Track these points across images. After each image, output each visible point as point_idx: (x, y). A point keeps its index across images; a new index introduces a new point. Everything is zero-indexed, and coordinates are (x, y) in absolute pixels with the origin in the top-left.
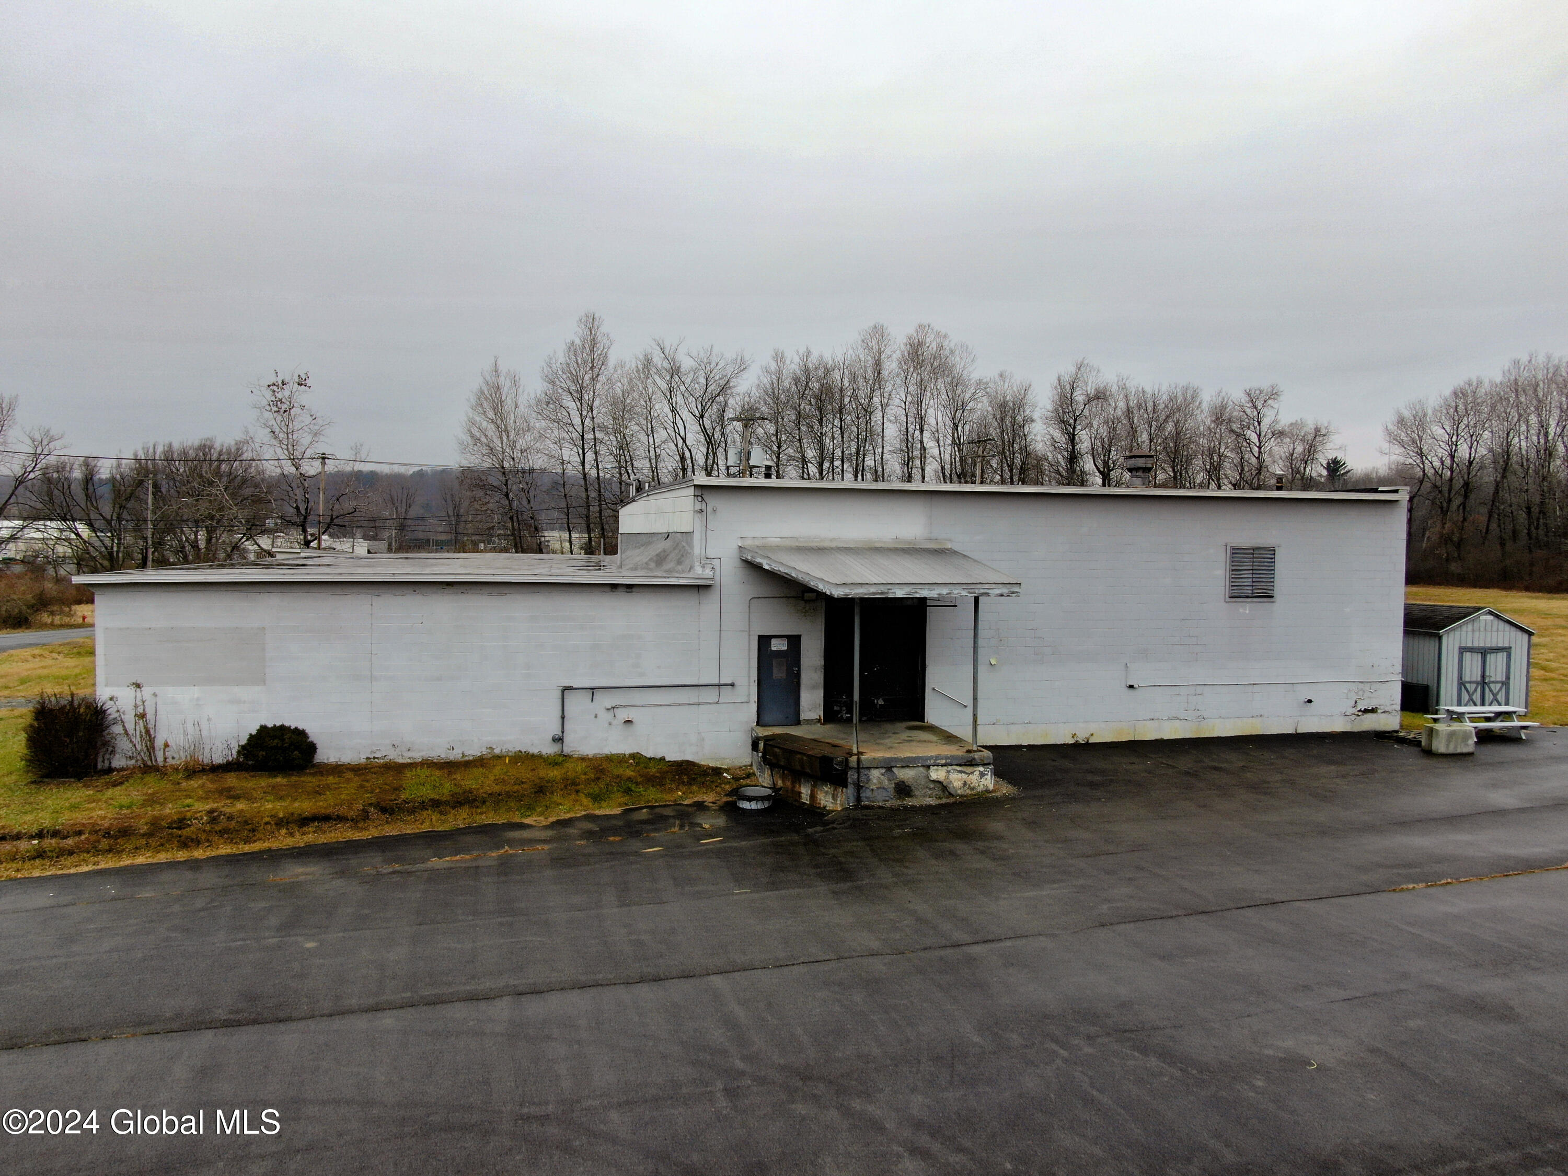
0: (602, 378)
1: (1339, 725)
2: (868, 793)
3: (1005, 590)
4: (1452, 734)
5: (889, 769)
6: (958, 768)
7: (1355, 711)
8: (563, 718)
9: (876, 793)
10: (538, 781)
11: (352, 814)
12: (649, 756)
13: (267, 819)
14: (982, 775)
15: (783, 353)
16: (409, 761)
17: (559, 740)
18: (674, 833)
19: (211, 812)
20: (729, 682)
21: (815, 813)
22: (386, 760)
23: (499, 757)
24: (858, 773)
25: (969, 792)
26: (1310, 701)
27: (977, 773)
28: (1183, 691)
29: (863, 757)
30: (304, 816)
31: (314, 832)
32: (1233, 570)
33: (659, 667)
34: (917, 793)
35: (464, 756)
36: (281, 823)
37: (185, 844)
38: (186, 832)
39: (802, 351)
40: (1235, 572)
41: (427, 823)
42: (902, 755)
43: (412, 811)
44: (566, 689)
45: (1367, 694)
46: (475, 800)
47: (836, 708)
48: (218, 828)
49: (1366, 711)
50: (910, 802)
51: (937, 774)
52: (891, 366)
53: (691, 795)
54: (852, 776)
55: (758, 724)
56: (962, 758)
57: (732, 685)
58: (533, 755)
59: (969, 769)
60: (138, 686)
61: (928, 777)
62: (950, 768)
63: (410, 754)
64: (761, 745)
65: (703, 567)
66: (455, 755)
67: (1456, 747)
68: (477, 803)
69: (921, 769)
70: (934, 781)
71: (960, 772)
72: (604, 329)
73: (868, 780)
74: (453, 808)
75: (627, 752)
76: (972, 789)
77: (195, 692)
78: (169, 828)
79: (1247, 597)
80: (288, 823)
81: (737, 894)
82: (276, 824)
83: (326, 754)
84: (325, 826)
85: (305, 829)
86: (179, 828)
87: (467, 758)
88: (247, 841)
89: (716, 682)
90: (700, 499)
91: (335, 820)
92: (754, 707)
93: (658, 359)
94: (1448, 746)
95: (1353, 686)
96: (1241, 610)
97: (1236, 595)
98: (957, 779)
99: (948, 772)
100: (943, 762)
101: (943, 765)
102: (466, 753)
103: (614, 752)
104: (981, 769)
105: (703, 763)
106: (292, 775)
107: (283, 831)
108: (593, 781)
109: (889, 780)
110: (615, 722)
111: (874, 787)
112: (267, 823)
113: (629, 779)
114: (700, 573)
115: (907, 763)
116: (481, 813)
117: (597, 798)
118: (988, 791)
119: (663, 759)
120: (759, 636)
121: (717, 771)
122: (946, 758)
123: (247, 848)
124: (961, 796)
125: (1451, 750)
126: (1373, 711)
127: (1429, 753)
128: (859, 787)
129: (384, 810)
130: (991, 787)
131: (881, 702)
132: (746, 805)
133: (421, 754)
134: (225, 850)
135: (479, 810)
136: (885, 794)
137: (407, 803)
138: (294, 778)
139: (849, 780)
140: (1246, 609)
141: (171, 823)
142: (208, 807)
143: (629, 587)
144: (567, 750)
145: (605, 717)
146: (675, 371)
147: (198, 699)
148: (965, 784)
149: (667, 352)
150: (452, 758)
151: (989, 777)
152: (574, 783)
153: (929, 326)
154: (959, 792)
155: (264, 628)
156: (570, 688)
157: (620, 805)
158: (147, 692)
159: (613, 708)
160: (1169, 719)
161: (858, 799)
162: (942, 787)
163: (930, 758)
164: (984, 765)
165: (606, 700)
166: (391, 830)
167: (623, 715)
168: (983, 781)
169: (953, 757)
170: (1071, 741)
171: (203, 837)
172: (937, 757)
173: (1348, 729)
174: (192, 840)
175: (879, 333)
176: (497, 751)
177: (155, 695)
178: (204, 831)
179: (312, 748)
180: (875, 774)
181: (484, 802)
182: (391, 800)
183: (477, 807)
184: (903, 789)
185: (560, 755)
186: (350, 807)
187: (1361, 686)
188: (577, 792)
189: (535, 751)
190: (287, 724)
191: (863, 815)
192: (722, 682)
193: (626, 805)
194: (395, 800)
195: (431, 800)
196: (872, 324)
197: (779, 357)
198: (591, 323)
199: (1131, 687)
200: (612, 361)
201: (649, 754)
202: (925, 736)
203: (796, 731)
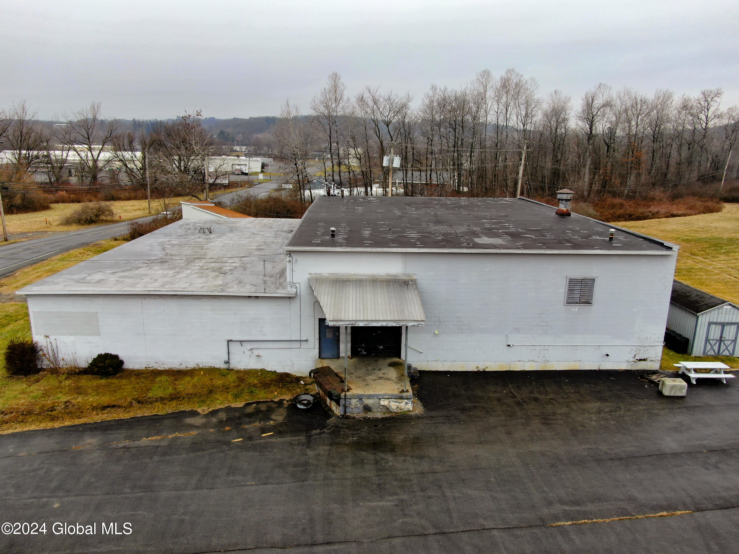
1: (623, 366)
2: (350, 410)
3: (416, 324)
4: (673, 387)
5: (361, 399)
6: (395, 400)
7: (634, 360)
8: (229, 353)
9: (353, 410)
10: (211, 387)
11: (125, 404)
12: (269, 370)
13: (88, 407)
14: (406, 403)
15: (436, 86)
16: (163, 369)
17: (227, 362)
18: (256, 426)
19: (66, 402)
20: (305, 339)
22: (154, 368)
23: (201, 369)
24: (345, 400)
25: (400, 411)
26: (607, 355)
27: (404, 403)
28: (537, 348)
29: (348, 393)
30: (104, 405)
31: (108, 413)
32: (569, 290)
33: (272, 332)
34: (374, 410)
35: (186, 368)
36: (94, 408)
37: (53, 419)
38: (54, 413)
39: (443, 88)
40: (571, 290)
41: (156, 410)
42: (367, 393)
43: (151, 403)
44: (229, 341)
45: (642, 352)
46: (180, 397)
47: (359, 350)
48: (67, 411)
49: (640, 360)
50: (370, 415)
51: (384, 402)
52: (490, 93)
53: (279, 395)
54: (342, 402)
55: (319, 357)
56: (397, 395)
57: (306, 341)
58: (216, 368)
59: (400, 401)
60: (47, 337)
61: (379, 403)
62: (390, 400)
63: (163, 366)
64: (312, 375)
65: (291, 287)
66: (183, 367)
67: (675, 392)
68: (181, 399)
69: (377, 400)
70: (382, 405)
71: (396, 402)
72: (342, 81)
73: (350, 404)
74: (170, 401)
75: (259, 368)
76: (402, 410)
77: (72, 338)
78: (48, 411)
79: (577, 303)
80: (97, 409)
81: (248, 485)
82: (92, 409)
83: (129, 365)
84: (113, 410)
85: (104, 411)
86: (51, 411)
87: (187, 369)
88: (79, 418)
89: (299, 339)
90: (289, 255)
91: (117, 407)
92: (317, 350)
93: (367, 96)
94: (670, 392)
95: (635, 348)
96: (573, 309)
97: (570, 301)
98: (394, 405)
99: (389, 402)
100: (387, 397)
101: (387, 399)
102: (187, 366)
103: (253, 368)
104: (406, 401)
105: (294, 374)
106: (108, 378)
107: (95, 413)
108: (236, 387)
109: (360, 404)
110: (252, 355)
111: (353, 407)
112: (88, 409)
113: (255, 385)
114: (291, 291)
115: (369, 397)
116: (182, 404)
117: (236, 397)
118: (409, 411)
119: (275, 372)
120: (319, 319)
121: (298, 379)
122: (389, 395)
123: (77, 422)
124: (396, 413)
125: (672, 394)
126: (644, 360)
127: (660, 393)
128: (345, 407)
129: (139, 402)
130: (411, 409)
131: (381, 347)
132: (299, 406)
133: (168, 366)
134: (67, 423)
135: (181, 403)
136: (358, 410)
137: (150, 399)
138: (110, 380)
139: (341, 404)
140: (575, 309)
141: (49, 408)
142: (65, 400)
143: (257, 297)
144: (232, 366)
145: (248, 353)
146: (375, 102)
147: (73, 341)
148: (398, 407)
149: (372, 92)
150: (181, 368)
151: (410, 405)
152: (227, 388)
153: (513, 70)
154: (395, 411)
155: (97, 312)
156: (231, 341)
157: (245, 400)
158: (52, 338)
159: (251, 349)
160: (529, 361)
161: (345, 412)
162: (387, 408)
163: (381, 395)
164: (407, 399)
165: (249, 346)
167: (256, 352)
168: (407, 406)
169: (392, 395)
170: (476, 370)
171: (60, 415)
172: (384, 395)
173: (629, 368)
174: (56, 417)
175: (486, 74)
176: (201, 366)
177: (55, 339)
178: (61, 413)
179: (122, 362)
180: (354, 401)
181: (184, 398)
182: (143, 397)
183: (181, 401)
184: (367, 409)
185: (227, 369)
186: (125, 400)
187: (638, 348)
188: (228, 392)
189: (217, 366)
190: (110, 352)
191: (343, 424)
192: (302, 339)
193: (248, 400)
194: (145, 397)
195: (160, 397)
196: (483, 70)
197: (434, 88)
198: (335, 77)
199: (509, 345)
200: (345, 98)
201: (269, 369)
202: (392, 373)
203: (334, 365)
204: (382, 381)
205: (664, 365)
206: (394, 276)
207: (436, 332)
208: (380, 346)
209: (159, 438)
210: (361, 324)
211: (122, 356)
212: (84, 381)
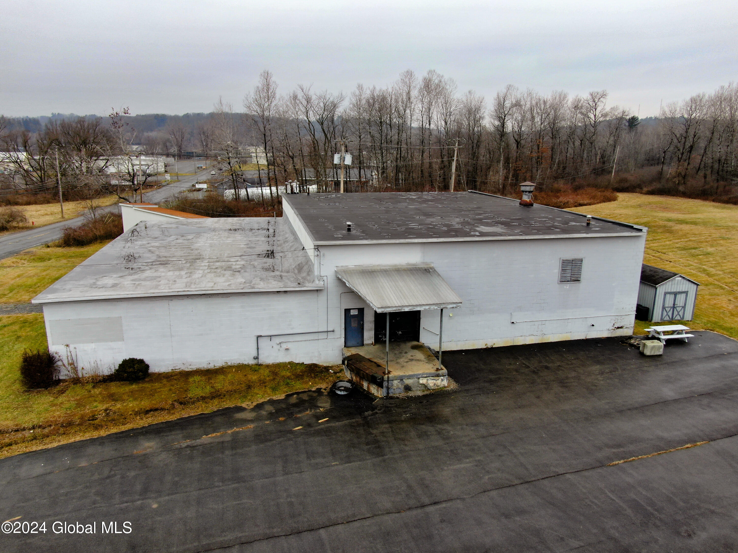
0: (273, 104)
1: (605, 334)
2: (392, 391)
3: (454, 306)
4: (653, 347)
5: (402, 380)
6: (432, 378)
7: (613, 328)
8: (258, 349)
9: (395, 390)
10: (248, 382)
11: (167, 407)
12: (297, 362)
13: (131, 413)
14: (442, 380)
15: (362, 85)
16: (191, 370)
17: (256, 358)
18: (308, 414)
19: (106, 410)
20: (332, 330)
21: (369, 397)
22: (181, 370)
23: (231, 367)
24: (388, 382)
25: (436, 387)
26: (593, 325)
27: (440, 380)
28: (536, 323)
29: (390, 375)
30: (146, 410)
31: (152, 417)
32: (562, 270)
33: (300, 325)
34: (414, 389)
35: (215, 366)
36: (137, 413)
37: (97, 428)
38: (96, 422)
39: (371, 87)
40: (564, 270)
41: (200, 409)
42: (407, 374)
43: (193, 403)
44: (258, 337)
45: (619, 321)
46: (220, 395)
47: (380, 336)
48: (109, 419)
49: (618, 328)
50: (411, 394)
51: (423, 381)
52: (415, 93)
53: (315, 385)
54: (385, 384)
55: (345, 346)
56: (434, 374)
57: (333, 331)
58: (245, 365)
59: (437, 378)
60: (67, 346)
61: (419, 382)
62: (428, 378)
63: (191, 367)
64: (346, 362)
65: (319, 280)
66: (211, 366)
67: (654, 352)
68: (222, 397)
69: (416, 379)
70: (421, 384)
71: (433, 380)
72: (273, 79)
73: (392, 385)
74: (211, 399)
75: (287, 361)
76: (438, 386)
77: (93, 345)
78: (89, 420)
79: (568, 281)
80: (140, 413)
81: (333, 466)
82: (135, 414)
83: (154, 369)
84: (156, 413)
85: (148, 415)
86: (93, 420)
87: (216, 367)
88: (124, 424)
89: (326, 330)
90: (317, 250)
91: (160, 410)
92: (343, 340)
93: (300, 95)
94: (651, 352)
95: (613, 318)
96: (565, 287)
97: (563, 280)
98: (431, 383)
99: (428, 380)
100: (425, 376)
101: (425, 377)
102: (216, 365)
103: (281, 361)
104: (442, 378)
105: (321, 364)
106: (139, 383)
107: (138, 417)
108: (272, 380)
109: (401, 384)
110: (281, 349)
111: (395, 388)
112: (131, 414)
113: (289, 378)
114: (318, 284)
115: (410, 377)
116: (224, 401)
117: (274, 389)
118: (445, 387)
119: (303, 363)
120: (345, 309)
121: (327, 369)
122: (427, 374)
123: (123, 428)
124: (433, 390)
125: (652, 354)
126: (621, 327)
127: (642, 355)
128: (388, 388)
129: (181, 403)
130: (446, 385)
131: (400, 333)
132: (339, 392)
133: (196, 367)
134: (114, 430)
135: (223, 400)
136: (399, 390)
137: (191, 399)
138: (141, 385)
139: (384, 386)
140: (567, 286)
141: (89, 418)
142: (104, 407)
143: (285, 292)
144: (260, 362)
145: (276, 347)
146: (308, 100)
147: (95, 349)
148: (435, 384)
149: (304, 90)
150: (209, 368)
151: (445, 381)
152: (264, 383)
153: (434, 71)
154: (432, 388)
155: (121, 317)
156: (261, 336)
157: (284, 392)
158: (72, 347)
159: (280, 343)
160: (529, 336)
161: (388, 393)
162: (425, 386)
163: (420, 374)
164: (443, 376)
165: (277, 340)
166: (185, 414)
167: (284, 346)
168: (443, 383)
169: (430, 374)
170: (485, 347)
171: (103, 423)
172: (423, 374)
173: (609, 336)
174: (99, 426)
175: (409, 74)
176: (229, 364)
177: (75, 348)
178: (104, 421)
179: (147, 367)
180: (395, 382)
181: (225, 396)
182: (184, 398)
183: (222, 398)
184: (408, 388)
185: (257, 365)
186: (166, 403)
187: (617, 317)
188: (265, 386)
189: (246, 363)
190: (135, 357)
191: (390, 404)
192: (329, 330)
193: (287, 392)
194: (186, 398)
195: (201, 397)
196: (406, 71)
197: (360, 87)
198: (267, 76)
199: (513, 323)
200: (278, 96)
201: (297, 361)
202: (419, 355)
203: (362, 352)
204: (413, 362)
205: (636, 331)
206: (414, 265)
207: (451, 315)
208: (399, 331)
209: (218, 434)
210: (407, 309)
211: (147, 359)
212: (114, 388)
